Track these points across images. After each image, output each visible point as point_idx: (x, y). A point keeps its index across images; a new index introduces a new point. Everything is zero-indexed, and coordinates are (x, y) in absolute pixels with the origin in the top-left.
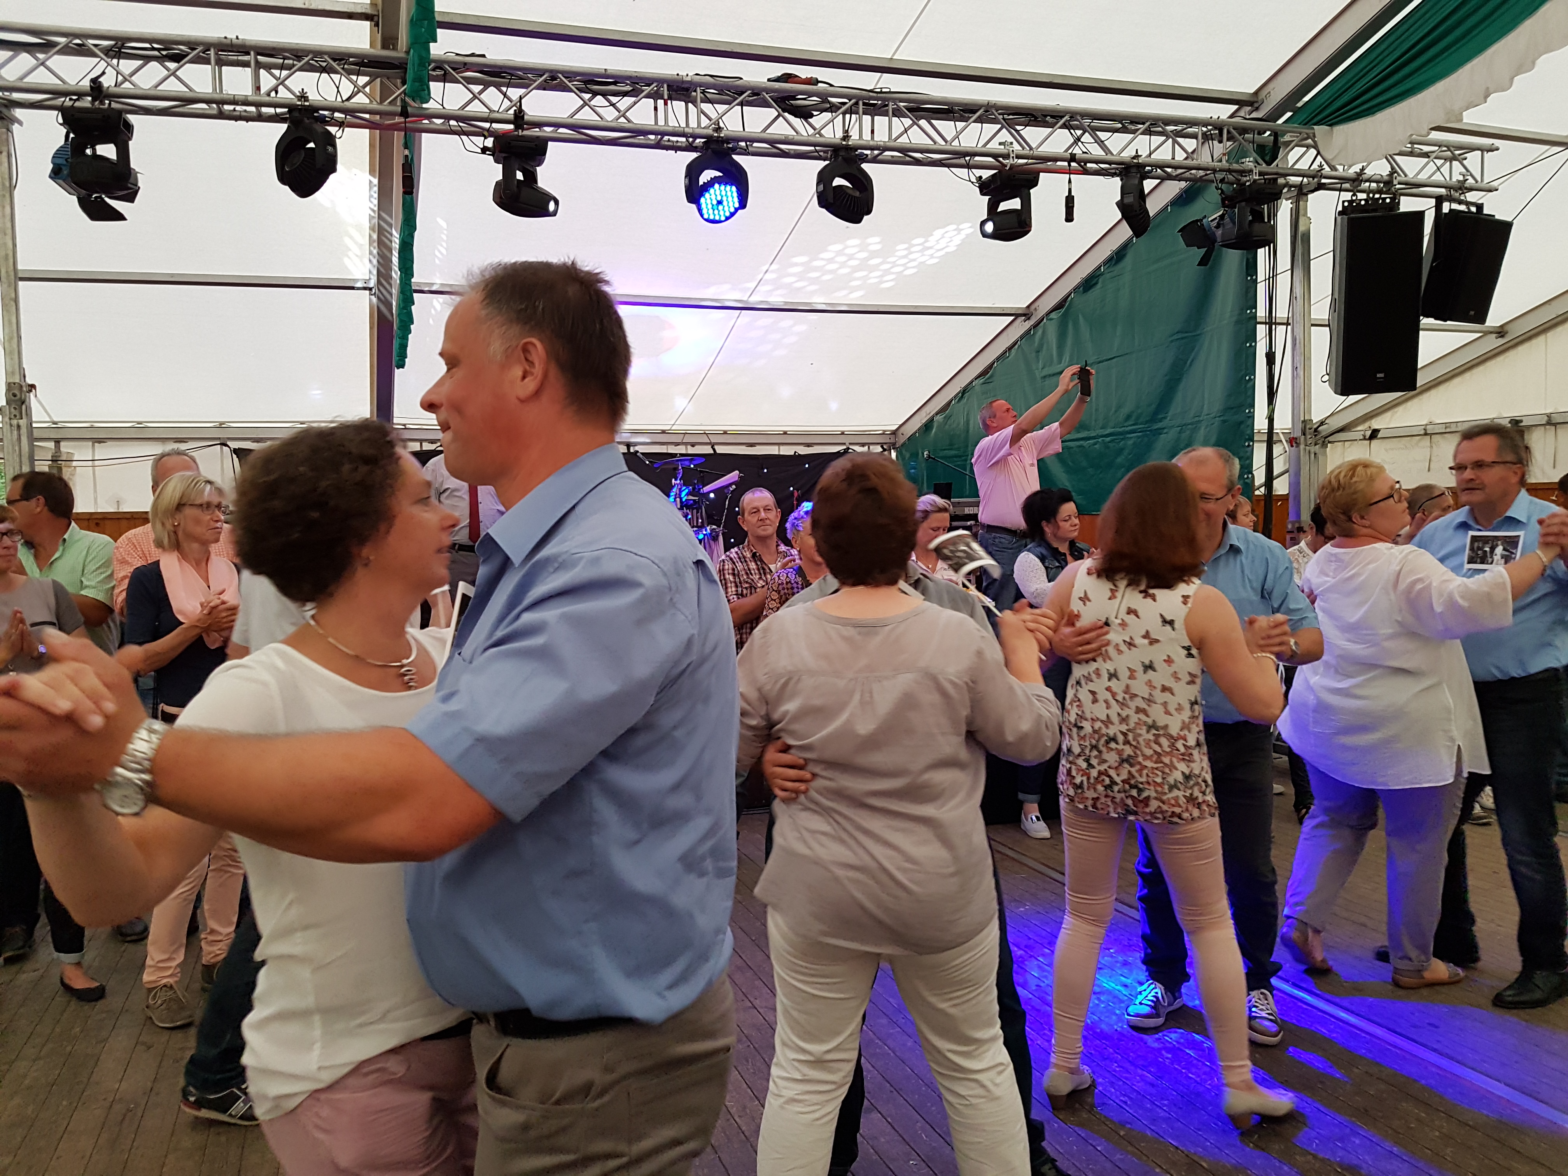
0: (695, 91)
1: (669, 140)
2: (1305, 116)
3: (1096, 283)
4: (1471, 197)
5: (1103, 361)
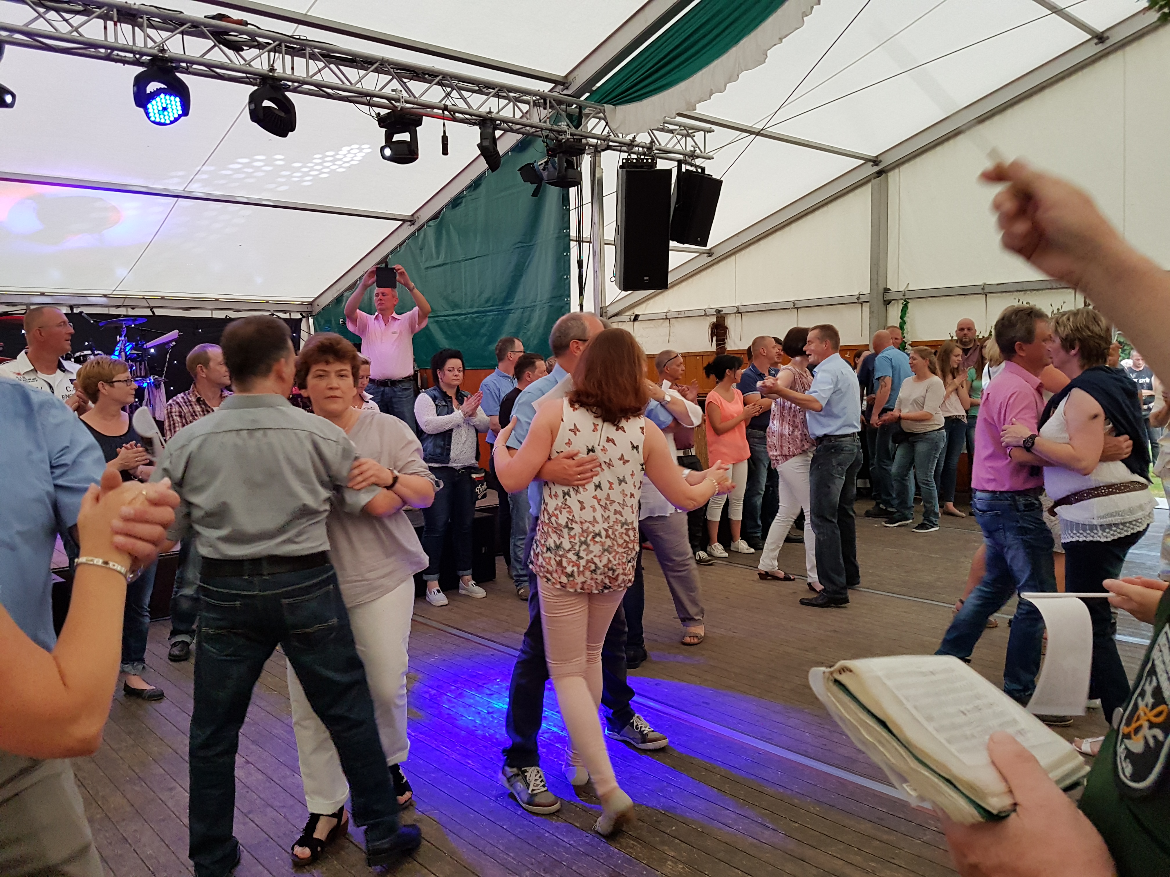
0: (142, 18)
1: (118, 55)
2: (598, 97)
3: (461, 202)
4: (698, 162)
5: (469, 259)
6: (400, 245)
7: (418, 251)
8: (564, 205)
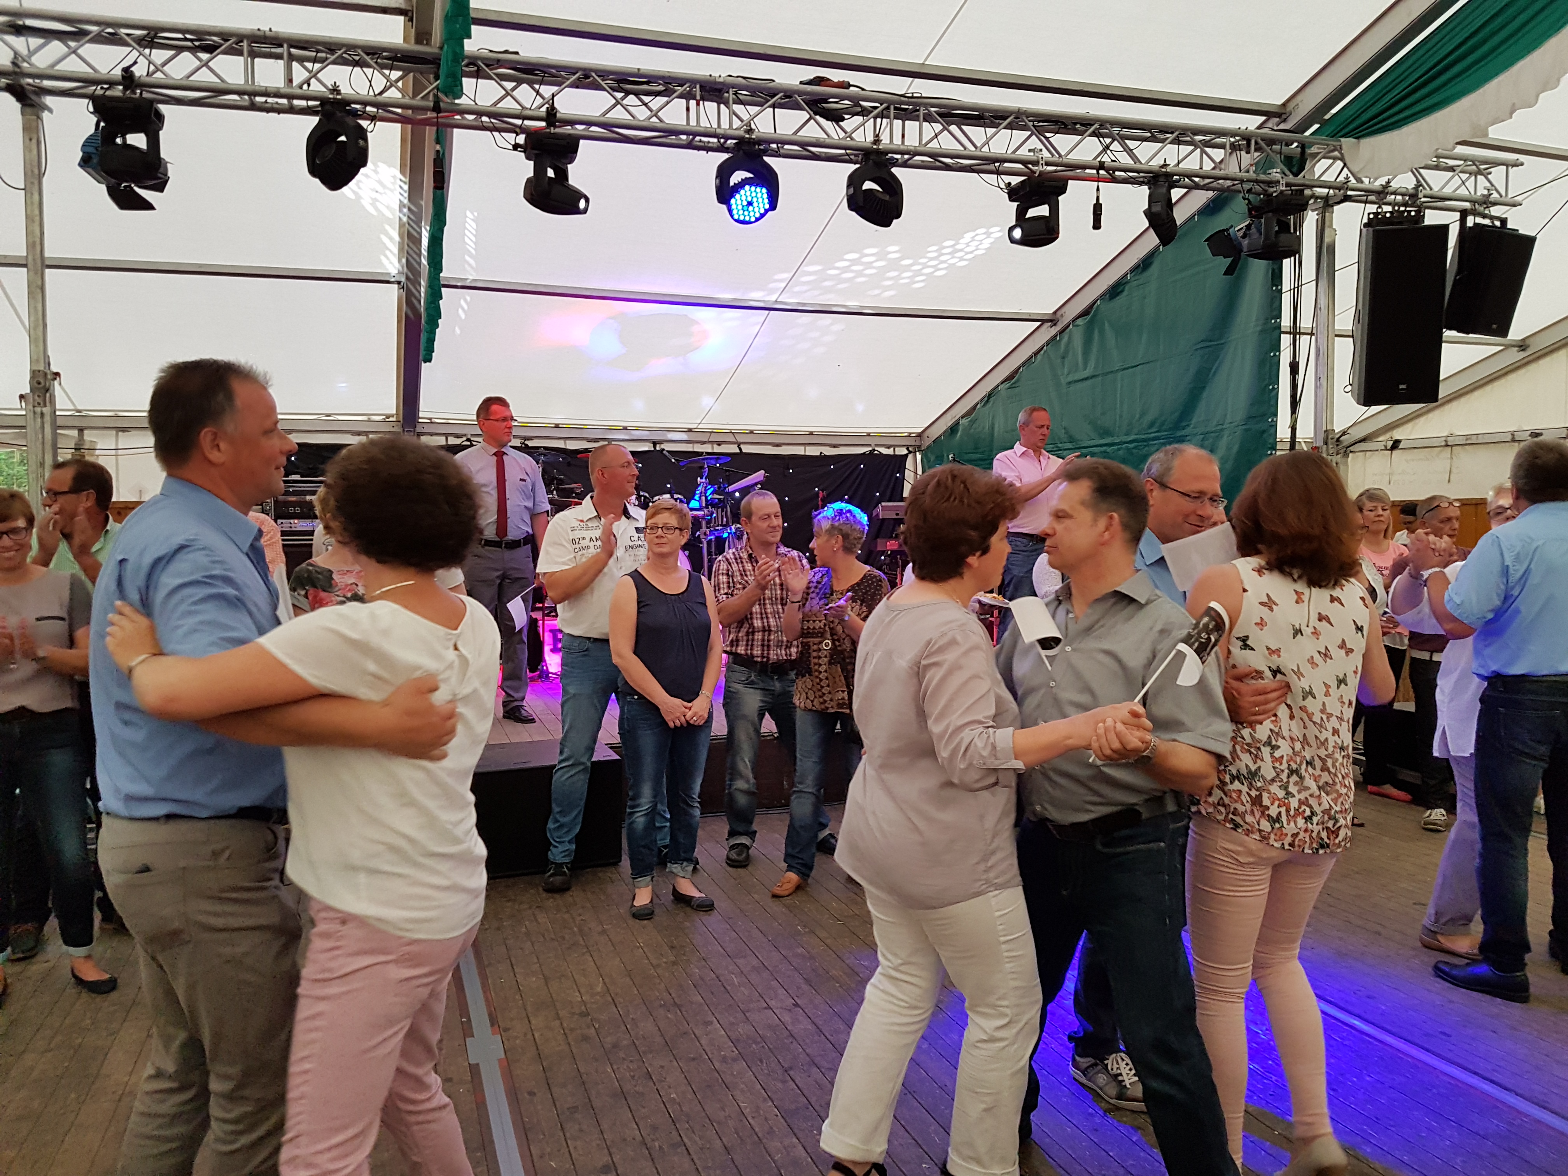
0: (728, 92)
1: (700, 141)
2: (1332, 129)
3: (1122, 291)
4: (1495, 211)
5: (1128, 368)
6: (1036, 353)
7: (1059, 360)
8: (1273, 285)
